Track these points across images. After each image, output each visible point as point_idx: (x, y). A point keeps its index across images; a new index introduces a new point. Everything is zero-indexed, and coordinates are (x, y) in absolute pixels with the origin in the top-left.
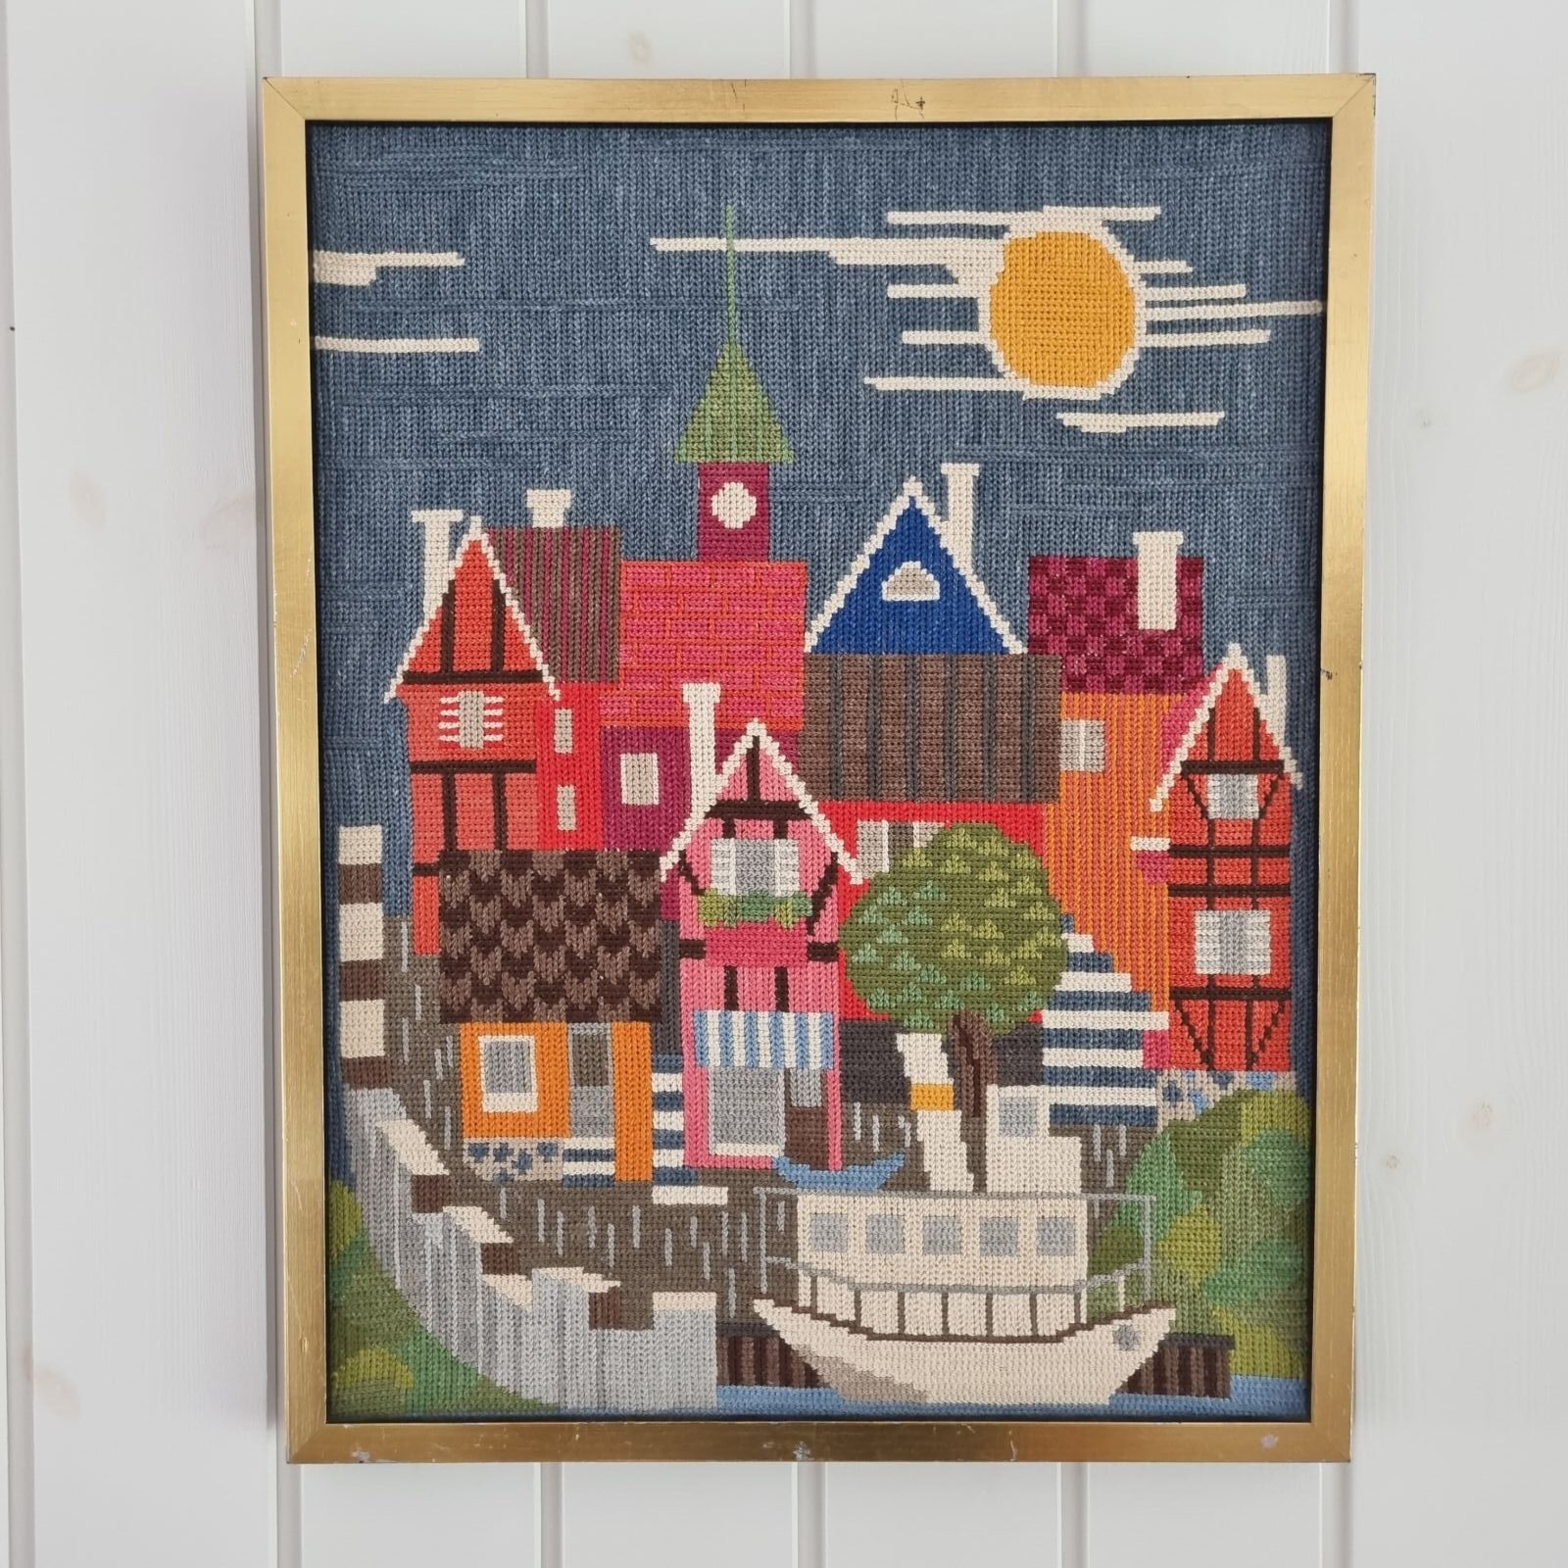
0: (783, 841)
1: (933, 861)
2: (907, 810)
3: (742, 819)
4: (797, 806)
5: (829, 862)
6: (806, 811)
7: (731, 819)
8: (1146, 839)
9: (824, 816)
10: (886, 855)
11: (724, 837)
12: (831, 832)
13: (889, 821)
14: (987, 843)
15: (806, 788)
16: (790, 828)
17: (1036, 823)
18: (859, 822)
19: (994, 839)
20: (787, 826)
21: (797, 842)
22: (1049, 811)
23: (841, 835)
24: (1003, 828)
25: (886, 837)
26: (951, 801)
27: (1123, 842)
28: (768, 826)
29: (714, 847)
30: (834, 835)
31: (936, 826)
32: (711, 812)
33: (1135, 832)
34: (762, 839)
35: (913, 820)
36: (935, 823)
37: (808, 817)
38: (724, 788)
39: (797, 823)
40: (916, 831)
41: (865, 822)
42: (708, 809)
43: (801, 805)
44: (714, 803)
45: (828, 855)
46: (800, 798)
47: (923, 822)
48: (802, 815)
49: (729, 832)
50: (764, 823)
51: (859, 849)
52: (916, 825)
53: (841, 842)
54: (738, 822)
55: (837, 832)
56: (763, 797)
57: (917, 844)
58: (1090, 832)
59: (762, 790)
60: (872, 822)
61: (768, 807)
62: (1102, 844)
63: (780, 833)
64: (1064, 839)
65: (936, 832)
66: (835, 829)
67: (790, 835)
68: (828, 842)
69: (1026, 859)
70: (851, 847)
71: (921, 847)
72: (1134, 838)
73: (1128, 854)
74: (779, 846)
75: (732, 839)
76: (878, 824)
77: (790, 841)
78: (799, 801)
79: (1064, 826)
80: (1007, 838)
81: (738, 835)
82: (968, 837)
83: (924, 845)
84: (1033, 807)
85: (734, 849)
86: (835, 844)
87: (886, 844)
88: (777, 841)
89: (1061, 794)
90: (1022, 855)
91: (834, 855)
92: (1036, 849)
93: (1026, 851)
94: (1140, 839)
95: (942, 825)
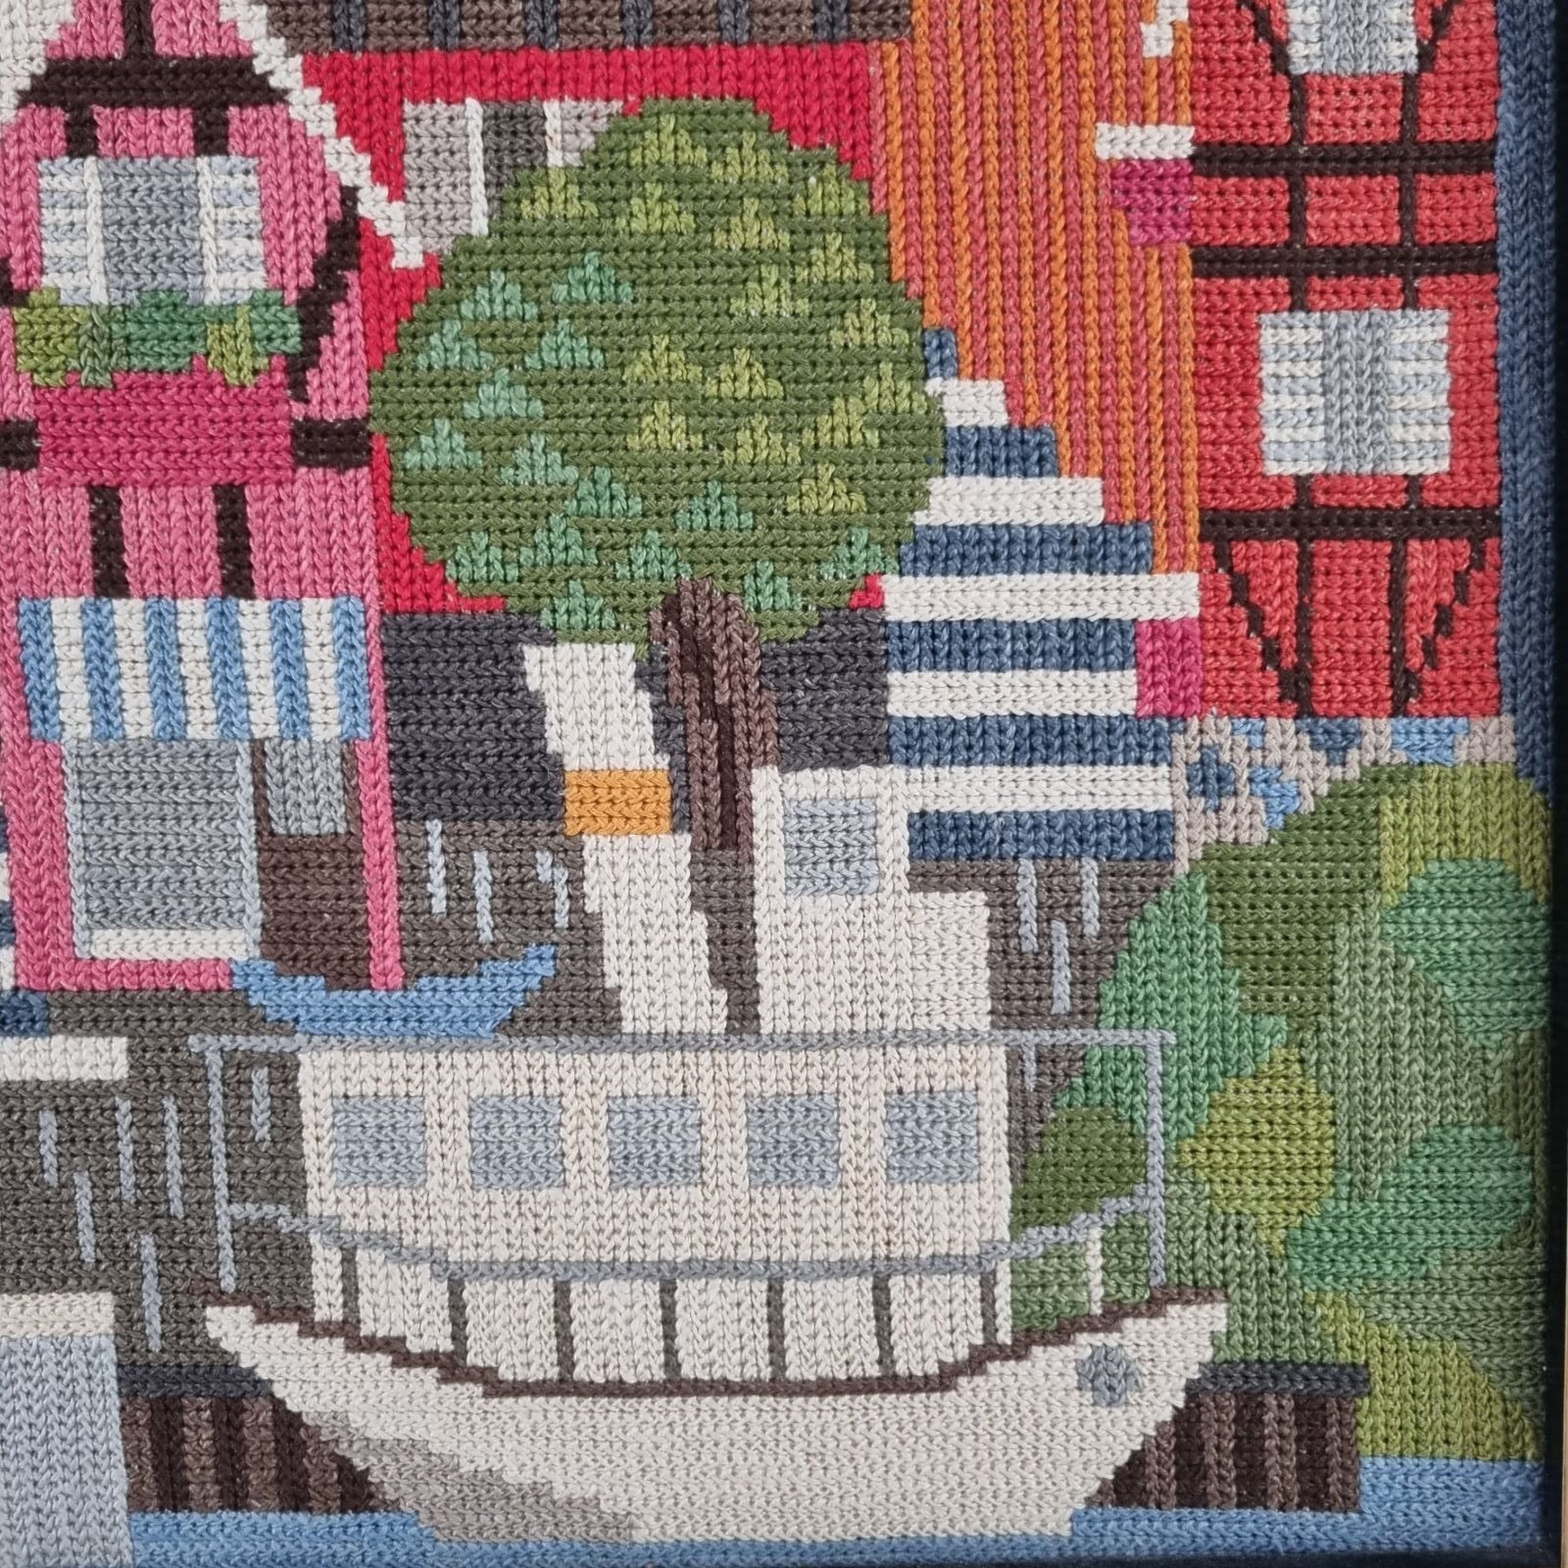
0: (218, 159)
1: (598, 201)
2: (528, 69)
3: (113, 107)
4: (249, 67)
5: (335, 208)
6: (273, 82)
7: (81, 107)
8: (1134, 128)
9: (317, 92)
10: (478, 191)
11: (71, 154)
12: (340, 134)
13: (482, 100)
14: (731, 151)
15: (271, 21)
16: (235, 124)
17: (855, 95)
18: (408, 108)
19: (749, 139)
20: (226, 123)
21: (253, 162)
22: (885, 62)
23: (365, 144)
24: (773, 110)
25: (476, 143)
26: (638, 46)
27: (1076, 136)
28: (179, 122)
29: (44, 182)
30: (347, 140)
31: (603, 110)
32: (33, 89)
33: (1104, 112)
34: (166, 157)
35: (544, 97)
36: (600, 104)
37: (277, 97)
38: (63, 26)
39: (251, 113)
40: (552, 125)
41: (423, 106)
42: (25, 83)
43: (259, 66)
44: (39, 67)
45: (334, 193)
46: (256, 47)
47: (569, 103)
48: (270, 96)
49: (81, 142)
50: (169, 114)
51: (410, 175)
52: (552, 108)
53: (365, 160)
54: (101, 113)
55: (353, 133)
56: (162, 47)
57: (555, 159)
58: (990, 116)
59: (160, 30)
60: (440, 105)
61: (176, 72)
62: (1023, 147)
63: (211, 140)
64: (926, 134)
65: (602, 125)
66: (346, 125)
67: (234, 142)
68: (330, 160)
69: (832, 187)
70: (389, 173)
71: (567, 167)
72: (1103, 127)
73: (1088, 167)
74: (212, 174)
75: (91, 160)
76: (457, 108)
77: (235, 159)
78: (255, 56)
79: (926, 99)
80: (781, 136)
81: (105, 147)
82: (684, 138)
83: (574, 159)
84: (842, 51)
85: (95, 185)
86: (348, 163)
87: (477, 159)
88: (203, 162)
89: (916, 16)
90: (821, 180)
91: (349, 195)
92: (857, 163)
93: (830, 169)
94: (1119, 130)
95: (617, 105)
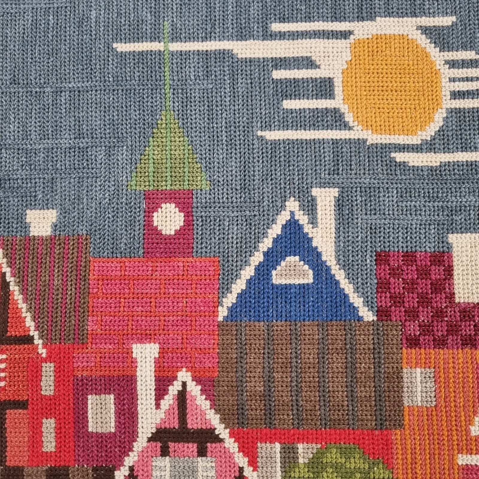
0: (204, 458)
1: (313, 473)
2: (294, 435)
3: (175, 442)
4: (214, 433)
5: (237, 474)
6: (221, 436)
7: (166, 442)
8: (469, 456)
9: (233, 440)
10: (278, 469)
11: (162, 456)
12: (239, 452)
13: (280, 443)
14: (352, 460)
15: (221, 419)
16: (209, 449)
17: (388, 445)
18: (259, 444)
19: (357, 456)
20: (207, 447)
21: (214, 459)
22: (396, 435)
23: (246, 454)
24: (364, 448)
25: (278, 455)
26: (325, 428)
27: (452, 460)
28: (193, 447)
29: (154, 464)
30: (241, 454)
31: (315, 447)
32: (152, 437)
33: (460, 451)
34: (189, 457)
35: (299, 442)
36: (314, 445)
37: (221, 441)
38: (162, 419)
39: (214, 445)
40: (300, 451)
41: (263, 444)
42: (150, 435)
43: (217, 432)
44: (154, 430)
45: (237, 469)
46: (216, 426)
47: (305, 444)
48: (218, 440)
49: (165, 452)
50: (190, 445)
51: (259, 464)
52: (300, 446)
53: (246, 459)
54: (171, 445)
55: (243, 452)
56: (189, 426)
57: (301, 461)
58: (428, 451)
59: (189, 421)
60: (268, 444)
61: (193, 433)
62: (437, 461)
63: (202, 453)
64: (409, 456)
65: (315, 451)
66: (241, 449)
67: (209, 454)
68: (236, 459)
69: (382, 471)
70: (253, 463)
71: (304, 463)
72: (460, 455)
73: (456, 467)
74: (202, 463)
75: (168, 457)
76: (273, 445)
77: (209, 458)
78: (215, 429)
79: (409, 447)
80: (367, 456)
81: (172, 454)
82: (339, 455)
83: (307, 461)
84: (385, 432)
85: (168, 465)
86: (241, 460)
87: (278, 460)
88: (199, 459)
89: (405, 423)
90: (378, 468)
91: (241, 469)
92: (388, 465)
93: (381, 466)
94: (465, 456)
95: (319, 446)
